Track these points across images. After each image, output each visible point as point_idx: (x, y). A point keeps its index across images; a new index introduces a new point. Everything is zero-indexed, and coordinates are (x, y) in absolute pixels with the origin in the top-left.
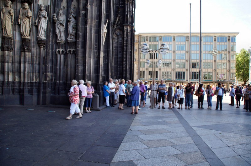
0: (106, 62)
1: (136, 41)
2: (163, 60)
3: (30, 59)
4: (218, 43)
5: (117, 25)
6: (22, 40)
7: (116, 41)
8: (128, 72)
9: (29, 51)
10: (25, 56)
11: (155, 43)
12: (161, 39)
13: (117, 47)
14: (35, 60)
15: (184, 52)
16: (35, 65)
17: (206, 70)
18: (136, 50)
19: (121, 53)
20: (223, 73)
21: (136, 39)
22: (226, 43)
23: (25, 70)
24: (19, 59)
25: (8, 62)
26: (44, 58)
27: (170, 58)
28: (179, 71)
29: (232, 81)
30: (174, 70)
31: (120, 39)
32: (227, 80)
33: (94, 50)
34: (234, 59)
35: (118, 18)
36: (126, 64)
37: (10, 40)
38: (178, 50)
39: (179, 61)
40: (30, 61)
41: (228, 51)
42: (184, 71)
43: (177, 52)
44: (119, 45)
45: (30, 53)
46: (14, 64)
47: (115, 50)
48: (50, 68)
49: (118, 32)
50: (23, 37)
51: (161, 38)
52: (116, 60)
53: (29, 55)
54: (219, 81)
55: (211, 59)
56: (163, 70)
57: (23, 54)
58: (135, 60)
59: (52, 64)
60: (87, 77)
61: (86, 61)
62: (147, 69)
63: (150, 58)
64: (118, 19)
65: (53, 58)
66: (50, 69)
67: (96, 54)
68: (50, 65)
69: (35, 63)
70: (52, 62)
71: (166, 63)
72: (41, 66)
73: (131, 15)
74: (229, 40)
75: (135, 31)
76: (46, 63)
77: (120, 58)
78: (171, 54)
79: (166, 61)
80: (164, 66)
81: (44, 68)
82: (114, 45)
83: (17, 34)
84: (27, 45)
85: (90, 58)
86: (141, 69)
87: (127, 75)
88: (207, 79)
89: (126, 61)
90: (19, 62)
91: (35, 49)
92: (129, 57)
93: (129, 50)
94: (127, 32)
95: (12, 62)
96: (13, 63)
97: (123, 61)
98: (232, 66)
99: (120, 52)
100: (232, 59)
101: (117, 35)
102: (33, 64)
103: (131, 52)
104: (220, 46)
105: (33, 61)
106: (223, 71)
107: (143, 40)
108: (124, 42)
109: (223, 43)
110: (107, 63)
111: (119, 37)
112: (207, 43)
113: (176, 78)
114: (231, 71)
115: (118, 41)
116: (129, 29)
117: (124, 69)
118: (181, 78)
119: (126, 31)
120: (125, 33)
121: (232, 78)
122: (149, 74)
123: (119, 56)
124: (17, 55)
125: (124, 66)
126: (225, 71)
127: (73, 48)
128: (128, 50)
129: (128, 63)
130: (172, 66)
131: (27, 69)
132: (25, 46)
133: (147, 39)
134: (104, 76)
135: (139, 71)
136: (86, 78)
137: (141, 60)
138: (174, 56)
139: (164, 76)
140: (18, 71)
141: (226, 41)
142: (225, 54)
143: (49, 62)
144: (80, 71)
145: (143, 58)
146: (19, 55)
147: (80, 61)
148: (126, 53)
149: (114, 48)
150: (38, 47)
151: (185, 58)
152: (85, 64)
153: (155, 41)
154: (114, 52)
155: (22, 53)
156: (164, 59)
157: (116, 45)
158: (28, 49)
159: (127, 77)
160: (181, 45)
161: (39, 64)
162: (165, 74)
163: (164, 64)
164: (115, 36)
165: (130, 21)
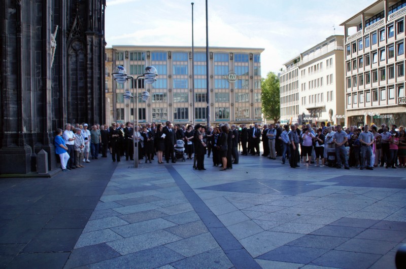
0: (56, 97)
1: (108, 58)
2: (153, 91)
4: (236, 64)
5: (75, 34)
7: (74, 59)
8: (96, 112)
11: (139, 63)
12: (148, 57)
13: (76, 70)
15: (186, 77)
17: (220, 105)
18: (109, 74)
19: (82, 81)
20: (243, 109)
21: (108, 55)
22: (247, 64)
27: (165, 87)
28: (179, 107)
29: (257, 119)
30: (171, 105)
31: (81, 56)
32: (251, 119)
33: (36, 77)
34: (259, 87)
35: (76, 20)
36: (92, 97)
38: (176, 74)
39: (179, 91)
41: (250, 75)
42: (186, 106)
43: (175, 77)
44: (79, 67)
47: (72, 74)
49: (76, 44)
51: (148, 54)
52: (75, 92)
54: (239, 120)
55: (227, 87)
56: (153, 106)
58: (106, 91)
60: (25, 122)
61: (22, 95)
62: (127, 106)
63: (133, 87)
64: (75, 23)
67: (39, 83)
71: (158, 95)
73: (99, 17)
74: (251, 59)
75: (105, 43)
77: (81, 88)
78: (165, 81)
79: (157, 91)
80: (155, 100)
82: (71, 67)
85: (28, 90)
86: (118, 106)
87: (95, 116)
88: (222, 119)
89: (92, 93)
92: (96, 86)
93: (96, 76)
94: (92, 45)
97: (86, 94)
98: (256, 98)
99: (81, 79)
100: (256, 88)
101: (74, 49)
103: (100, 78)
104: (239, 68)
106: (244, 105)
107: (120, 58)
108: (87, 61)
109: (243, 64)
110: (58, 97)
111: (78, 53)
112: (220, 64)
113: (175, 118)
114: (256, 105)
115: (77, 60)
116: (95, 40)
117: (89, 106)
118: (183, 118)
119: (89, 43)
120: (89, 47)
121: (257, 116)
122: (132, 114)
123: (80, 84)
125: (89, 101)
126: (247, 105)
128: (94, 75)
129: (96, 96)
130: (167, 99)
133: (126, 56)
134: (54, 119)
135: (115, 109)
136: (23, 125)
137: (118, 91)
138: (171, 84)
139: (157, 115)
141: (247, 61)
142: (246, 80)
144: (11, 113)
145: (122, 87)
147: (10, 97)
148: (91, 80)
149: (70, 72)
151: (187, 87)
152: (21, 100)
153: (140, 60)
154: (71, 79)
156: (155, 89)
157: (74, 67)
159: (95, 119)
160: (181, 66)
162: (157, 112)
163: (154, 96)
164: (71, 52)
165: (97, 26)
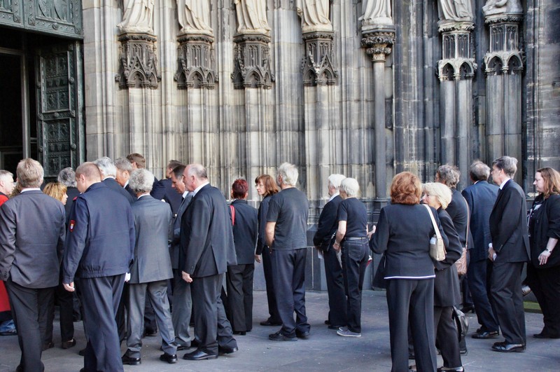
3: (338, 112)
6: (304, 40)
9: (331, 77)
10: (316, 102)
14: (355, 112)
16: (356, 134)
23: (318, 157)
24: (295, 113)
25: (259, 130)
26: (389, 102)
37: (261, 45)
40: (337, 117)
45: (336, 88)
46: (281, 137)
48: (414, 140)
50: (306, 29)
53: (330, 95)
57: (309, 91)
59: (424, 125)
65: (424, 97)
66: (417, 144)
68: (414, 129)
69: (354, 124)
70: (421, 115)
72: (378, 135)
76: (399, 122)
81: (389, 142)
83: (285, 16)
84: (322, 57)
90: (296, 128)
91: (353, 69)
95: (271, 126)
96: (276, 130)
102: (349, 128)
105: (349, 117)
124: (288, 101)
127: (508, 48)
131: (326, 152)
132: (316, 61)
140: (294, 159)
143: (410, 117)
146: (295, 97)
150: (364, 62)
155: (306, 88)
158: (326, 72)
161: (372, 128)
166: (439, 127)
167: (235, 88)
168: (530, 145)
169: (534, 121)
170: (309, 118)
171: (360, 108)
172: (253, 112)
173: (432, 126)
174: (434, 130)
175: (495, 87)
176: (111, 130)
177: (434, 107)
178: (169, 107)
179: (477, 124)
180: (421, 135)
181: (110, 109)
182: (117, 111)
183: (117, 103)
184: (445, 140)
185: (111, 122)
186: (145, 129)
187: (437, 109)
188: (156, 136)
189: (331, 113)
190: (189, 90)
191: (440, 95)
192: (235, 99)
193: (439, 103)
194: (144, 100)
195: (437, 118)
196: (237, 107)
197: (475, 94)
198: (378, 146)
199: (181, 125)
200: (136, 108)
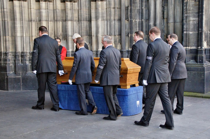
3: (105, 13)
10: (96, 8)
14: (113, 13)
16: (113, 22)
23: (97, 32)
24: (87, 13)
25: (72, 20)
26: (127, 8)
40: (105, 15)
45: (105, 3)
46: (81, 23)
48: (137, 25)
53: (102, 6)
57: (93, 4)
59: (142, 19)
65: (142, 7)
66: (139, 27)
68: (138, 21)
69: (112, 18)
70: (141, 14)
72: (122, 23)
76: (131, 17)
81: (127, 26)
90: (88, 19)
95: (77, 19)
96: (79, 20)
102: (110, 20)
105: (110, 15)
124: (84, 8)
131: (100, 30)
140: (87, 33)
143: (136, 15)
146: (87, 6)
155: (92, 2)
161: (120, 20)
166: (148, 19)
167: (61, 2)
168: (185, 27)
169: (187, 17)
170: (93, 15)
171: (115, 12)
172: (69, 12)
173: (145, 19)
174: (146, 21)
175: (172, 2)
176: (6, 19)
177: (146, 11)
178: (32, 9)
179: (164, 18)
180: (141, 23)
181: (5, 10)
182: (8, 11)
183: (8, 7)
184: (150, 25)
185: (6, 16)
186: (22, 19)
187: (147, 12)
188: (26, 23)
189: (102, 14)
190: (41, 2)
191: (148, 6)
192: (61, 7)
193: (148, 9)
194: (21, 6)
195: (147, 16)
196: (62, 10)
197: (163, 5)
198: (122, 27)
199: (38, 18)
200: (17, 10)
